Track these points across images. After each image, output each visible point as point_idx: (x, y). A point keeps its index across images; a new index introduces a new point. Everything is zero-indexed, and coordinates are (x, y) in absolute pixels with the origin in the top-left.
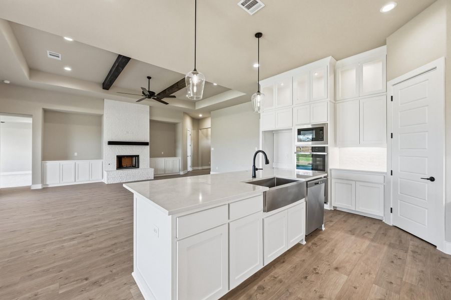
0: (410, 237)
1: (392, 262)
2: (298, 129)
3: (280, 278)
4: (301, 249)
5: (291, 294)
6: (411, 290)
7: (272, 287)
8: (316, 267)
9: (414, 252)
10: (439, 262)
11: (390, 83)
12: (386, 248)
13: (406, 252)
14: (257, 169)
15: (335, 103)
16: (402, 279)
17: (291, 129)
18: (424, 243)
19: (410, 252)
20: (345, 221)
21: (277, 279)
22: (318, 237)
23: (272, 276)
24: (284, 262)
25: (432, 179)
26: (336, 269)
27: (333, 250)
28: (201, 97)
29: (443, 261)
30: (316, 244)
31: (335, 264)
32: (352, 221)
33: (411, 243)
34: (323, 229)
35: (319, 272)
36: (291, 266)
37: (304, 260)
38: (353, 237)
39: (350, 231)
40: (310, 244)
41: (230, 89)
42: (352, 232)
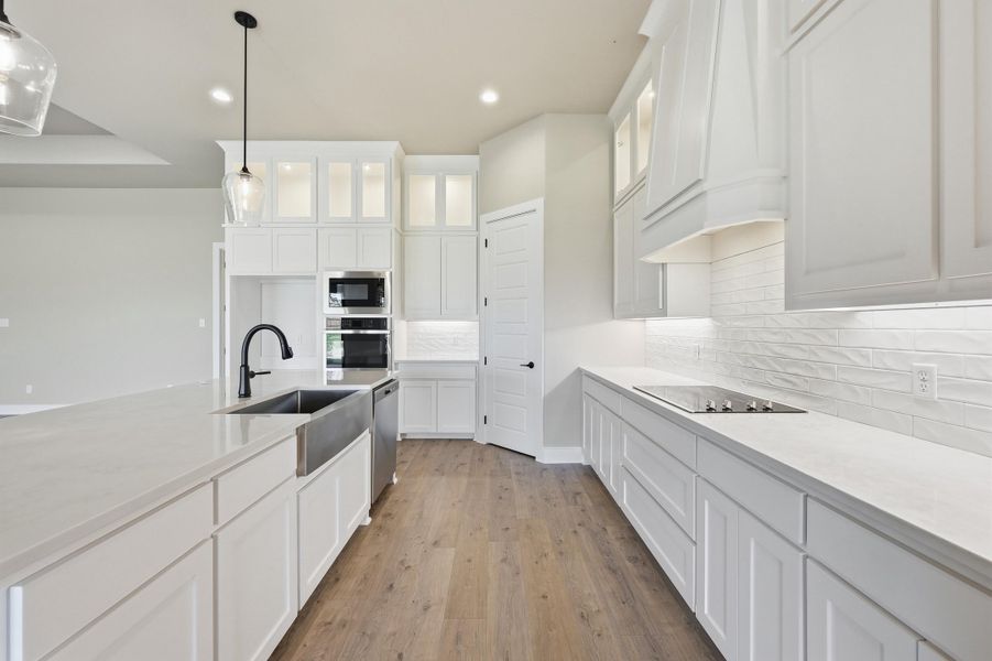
0: (508, 454)
1: (500, 498)
2: (331, 279)
3: (338, 618)
4: (365, 535)
5: (372, 637)
6: (528, 527)
7: (327, 649)
8: (403, 558)
9: (518, 473)
10: (542, 476)
11: (484, 218)
12: (488, 480)
13: (510, 477)
14: (253, 375)
15: (401, 235)
16: (515, 517)
17: (314, 278)
18: (524, 457)
19: (513, 475)
20: (425, 456)
21: (335, 624)
22: (390, 499)
23: (319, 625)
24: (337, 580)
25: (531, 365)
26: (436, 543)
27: (421, 515)
28: (40, 128)
29: (544, 474)
30: (390, 514)
31: (431, 538)
32: (435, 451)
33: (511, 461)
34: (395, 480)
35: (411, 564)
36: (355, 579)
37: (377, 556)
38: (444, 479)
39: (437, 470)
40: (379, 519)
41: (111, 134)
42: (440, 471)
